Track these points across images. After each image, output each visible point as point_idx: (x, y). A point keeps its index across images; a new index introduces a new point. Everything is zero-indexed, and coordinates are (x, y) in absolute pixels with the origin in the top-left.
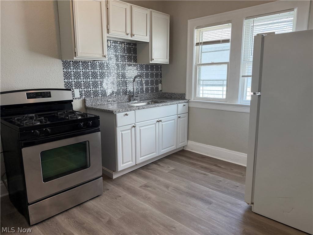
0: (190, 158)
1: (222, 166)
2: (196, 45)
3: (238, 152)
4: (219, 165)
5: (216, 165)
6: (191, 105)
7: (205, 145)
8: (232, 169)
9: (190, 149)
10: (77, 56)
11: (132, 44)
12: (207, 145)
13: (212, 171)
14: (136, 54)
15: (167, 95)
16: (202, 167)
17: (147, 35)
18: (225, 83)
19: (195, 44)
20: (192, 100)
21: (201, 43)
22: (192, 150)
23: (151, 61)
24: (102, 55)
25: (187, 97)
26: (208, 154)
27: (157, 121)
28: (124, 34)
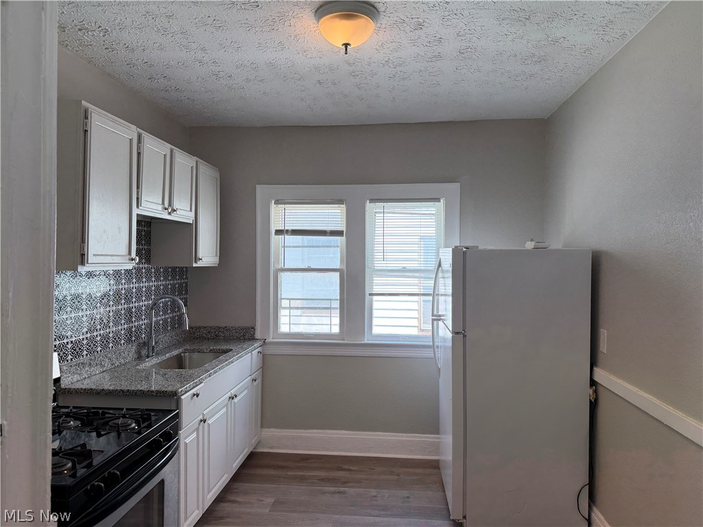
0: (282, 468)
1: (352, 468)
2: (276, 234)
3: (368, 433)
4: (346, 467)
5: (341, 469)
6: (270, 350)
7: (303, 431)
8: (373, 468)
9: (268, 448)
10: (87, 263)
11: (143, 223)
12: (306, 431)
13: (346, 483)
14: (150, 244)
15: (205, 332)
16: (323, 480)
17: (191, 210)
18: (337, 304)
19: (273, 232)
20: (270, 339)
21: (287, 231)
22: (271, 448)
23: (196, 262)
24: (128, 257)
25: (258, 335)
26: (309, 450)
27: (230, 398)
28: (160, 207)
